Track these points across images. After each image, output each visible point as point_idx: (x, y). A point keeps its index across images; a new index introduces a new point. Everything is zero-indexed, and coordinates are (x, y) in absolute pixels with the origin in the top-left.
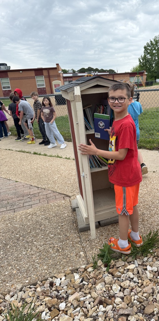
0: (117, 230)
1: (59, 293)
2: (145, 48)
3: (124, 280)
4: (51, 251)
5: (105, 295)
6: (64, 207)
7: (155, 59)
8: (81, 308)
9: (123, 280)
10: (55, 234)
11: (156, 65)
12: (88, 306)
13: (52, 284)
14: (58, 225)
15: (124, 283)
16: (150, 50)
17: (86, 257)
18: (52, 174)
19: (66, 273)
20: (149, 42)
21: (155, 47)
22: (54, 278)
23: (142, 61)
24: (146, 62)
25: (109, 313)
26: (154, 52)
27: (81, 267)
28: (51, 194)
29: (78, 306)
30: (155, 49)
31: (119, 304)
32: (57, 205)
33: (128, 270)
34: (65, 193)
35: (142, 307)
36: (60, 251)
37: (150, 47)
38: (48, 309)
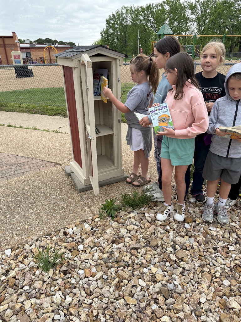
1: (74, 239)
3: (128, 225)
4: (56, 208)
5: (115, 237)
6: (58, 173)
8: (98, 247)
9: (127, 225)
10: (57, 195)
12: (103, 245)
13: (65, 234)
14: (57, 188)
15: (130, 226)
17: (91, 210)
18: (35, 145)
19: (76, 224)
22: (66, 229)
25: (122, 249)
27: (89, 218)
28: (41, 163)
29: (95, 246)
31: (128, 242)
32: (50, 171)
33: (130, 218)
34: (55, 161)
35: (148, 242)
36: (65, 208)
38: (69, 251)
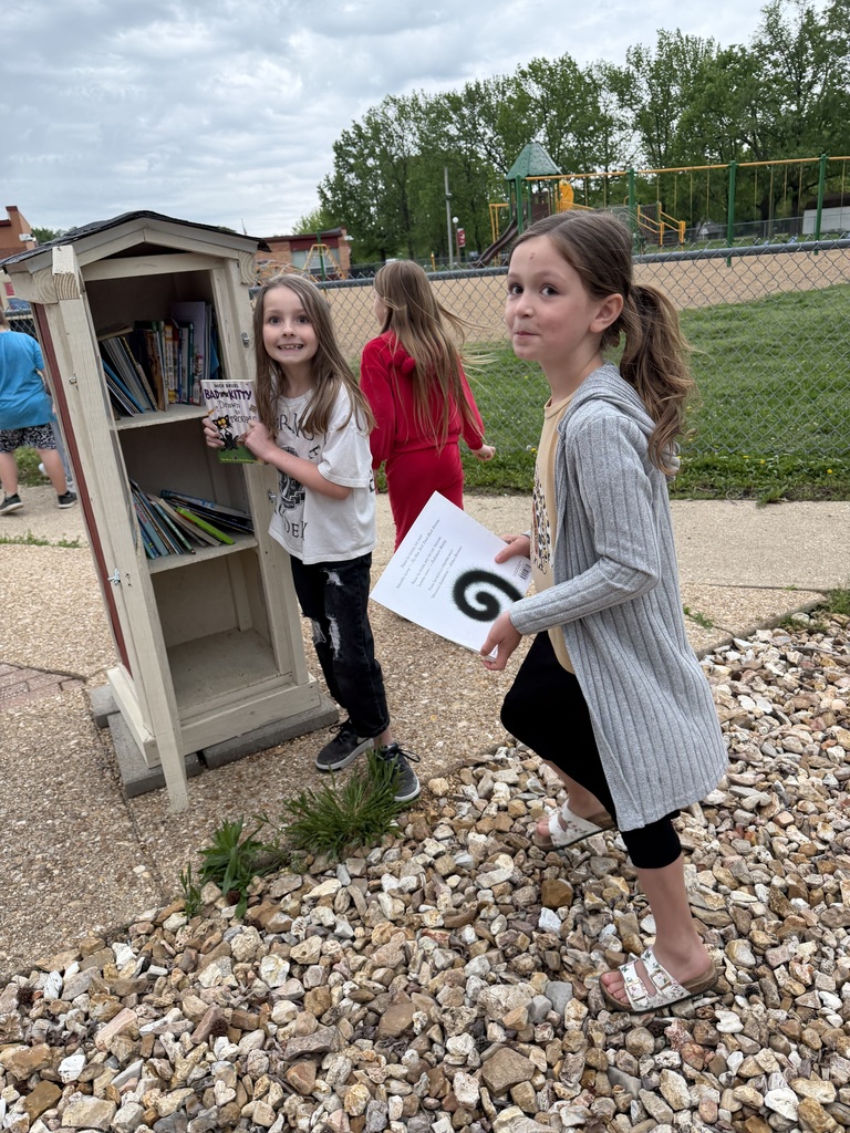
0: (268, 774)
1: (58, 1022)
2: (338, 148)
3: (302, 936)
4: (17, 879)
5: (233, 1001)
6: (65, 718)
7: (375, 188)
8: (146, 1059)
9: (297, 937)
10: (34, 818)
11: (381, 209)
12: (171, 1049)
13: (26, 998)
14: (45, 784)
15: (304, 946)
16: (354, 157)
17: (158, 879)
19: (83, 948)
20: (351, 130)
21: (373, 147)
22: (34, 973)
23: (329, 195)
24: (345, 198)
25: (250, 1060)
26: (371, 162)
27: (141, 918)
28: (11, 677)
29: (135, 1054)
30: (372, 154)
31: (286, 1020)
32: (34, 712)
33: (316, 901)
34: (64, 668)
35: (371, 1016)
36: (56, 872)
37: (354, 145)
38: (16, 1088)
